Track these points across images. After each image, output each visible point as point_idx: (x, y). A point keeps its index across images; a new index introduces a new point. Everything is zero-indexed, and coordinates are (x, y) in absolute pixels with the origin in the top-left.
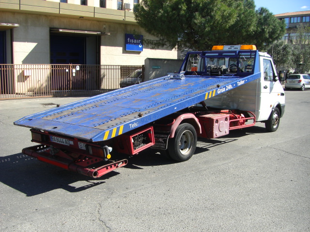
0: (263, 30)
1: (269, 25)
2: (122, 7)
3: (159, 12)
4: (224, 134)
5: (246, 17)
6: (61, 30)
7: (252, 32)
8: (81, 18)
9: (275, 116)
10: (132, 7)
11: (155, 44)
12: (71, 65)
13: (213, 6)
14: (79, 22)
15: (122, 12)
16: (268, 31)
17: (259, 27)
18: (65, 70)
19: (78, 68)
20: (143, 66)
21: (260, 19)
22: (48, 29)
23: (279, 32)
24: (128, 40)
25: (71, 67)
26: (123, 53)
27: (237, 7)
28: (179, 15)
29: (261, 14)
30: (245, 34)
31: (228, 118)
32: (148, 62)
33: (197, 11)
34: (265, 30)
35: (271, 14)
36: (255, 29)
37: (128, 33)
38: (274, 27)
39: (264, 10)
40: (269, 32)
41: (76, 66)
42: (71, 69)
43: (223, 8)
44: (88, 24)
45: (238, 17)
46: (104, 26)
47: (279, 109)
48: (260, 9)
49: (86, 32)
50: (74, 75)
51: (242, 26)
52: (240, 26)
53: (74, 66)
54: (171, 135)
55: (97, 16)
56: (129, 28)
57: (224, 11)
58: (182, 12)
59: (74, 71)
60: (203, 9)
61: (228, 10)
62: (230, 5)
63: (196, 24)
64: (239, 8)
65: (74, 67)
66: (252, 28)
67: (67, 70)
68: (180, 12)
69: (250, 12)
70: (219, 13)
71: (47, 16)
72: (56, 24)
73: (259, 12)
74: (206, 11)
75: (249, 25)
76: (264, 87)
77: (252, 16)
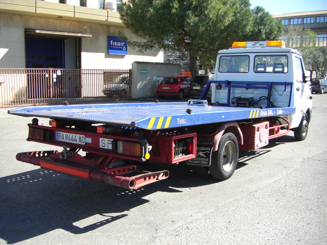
0: (259, 30)
1: (266, 25)
2: (104, 6)
3: (149, 11)
4: (264, 145)
5: (242, 16)
6: (38, 31)
7: (249, 32)
8: (60, 17)
9: (305, 122)
10: (115, 7)
11: (143, 46)
12: (51, 69)
13: (207, 5)
14: (57, 23)
15: (105, 12)
16: (264, 31)
17: (256, 27)
18: (45, 75)
19: (59, 73)
20: (130, 70)
21: (256, 19)
22: (23, 30)
23: (276, 33)
24: (111, 42)
25: (51, 72)
26: (106, 57)
27: (233, 5)
28: (169, 13)
29: (257, 13)
30: (241, 34)
31: (268, 125)
32: (136, 65)
33: (189, 9)
34: (262, 30)
35: (268, 13)
36: (252, 29)
37: (110, 35)
38: (271, 27)
39: (260, 9)
40: (265, 33)
41: (57, 70)
42: (51, 73)
43: (217, 7)
44: (68, 24)
45: (234, 16)
46: (85, 27)
47: (308, 114)
48: (256, 8)
49: (66, 34)
50: (55, 80)
51: (238, 26)
52: (236, 27)
53: (54, 70)
54: (215, 148)
55: (78, 16)
56: (112, 30)
57: (220, 9)
58: (174, 11)
59: (55, 76)
60: (196, 8)
61: (224, 9)
62: (225, 4)
63: (189, 24)
64: (234, 7)
65: (55, 72)
66: (249, 29)
67: (47, 76)
68: (171, 10)
69: (246, 11)
70: (213, 12)
71: (21, 15)
72: (32, 25)
73: (254, 11)
74: (199, 9)
75: (245, 26)
76: (297, 89)
77: (248, 15)
